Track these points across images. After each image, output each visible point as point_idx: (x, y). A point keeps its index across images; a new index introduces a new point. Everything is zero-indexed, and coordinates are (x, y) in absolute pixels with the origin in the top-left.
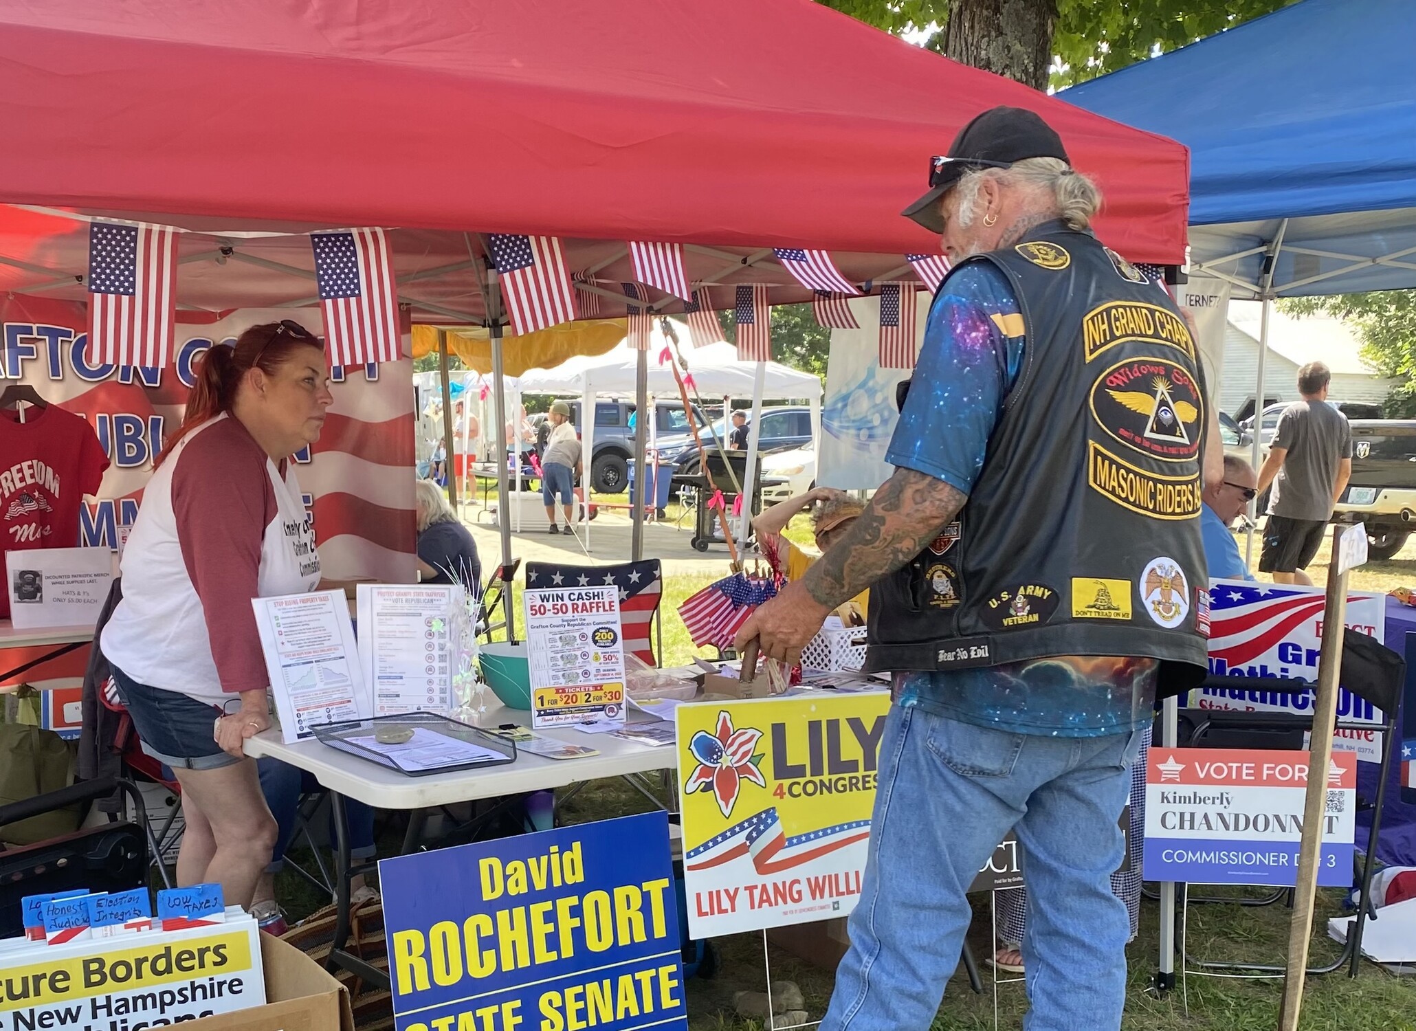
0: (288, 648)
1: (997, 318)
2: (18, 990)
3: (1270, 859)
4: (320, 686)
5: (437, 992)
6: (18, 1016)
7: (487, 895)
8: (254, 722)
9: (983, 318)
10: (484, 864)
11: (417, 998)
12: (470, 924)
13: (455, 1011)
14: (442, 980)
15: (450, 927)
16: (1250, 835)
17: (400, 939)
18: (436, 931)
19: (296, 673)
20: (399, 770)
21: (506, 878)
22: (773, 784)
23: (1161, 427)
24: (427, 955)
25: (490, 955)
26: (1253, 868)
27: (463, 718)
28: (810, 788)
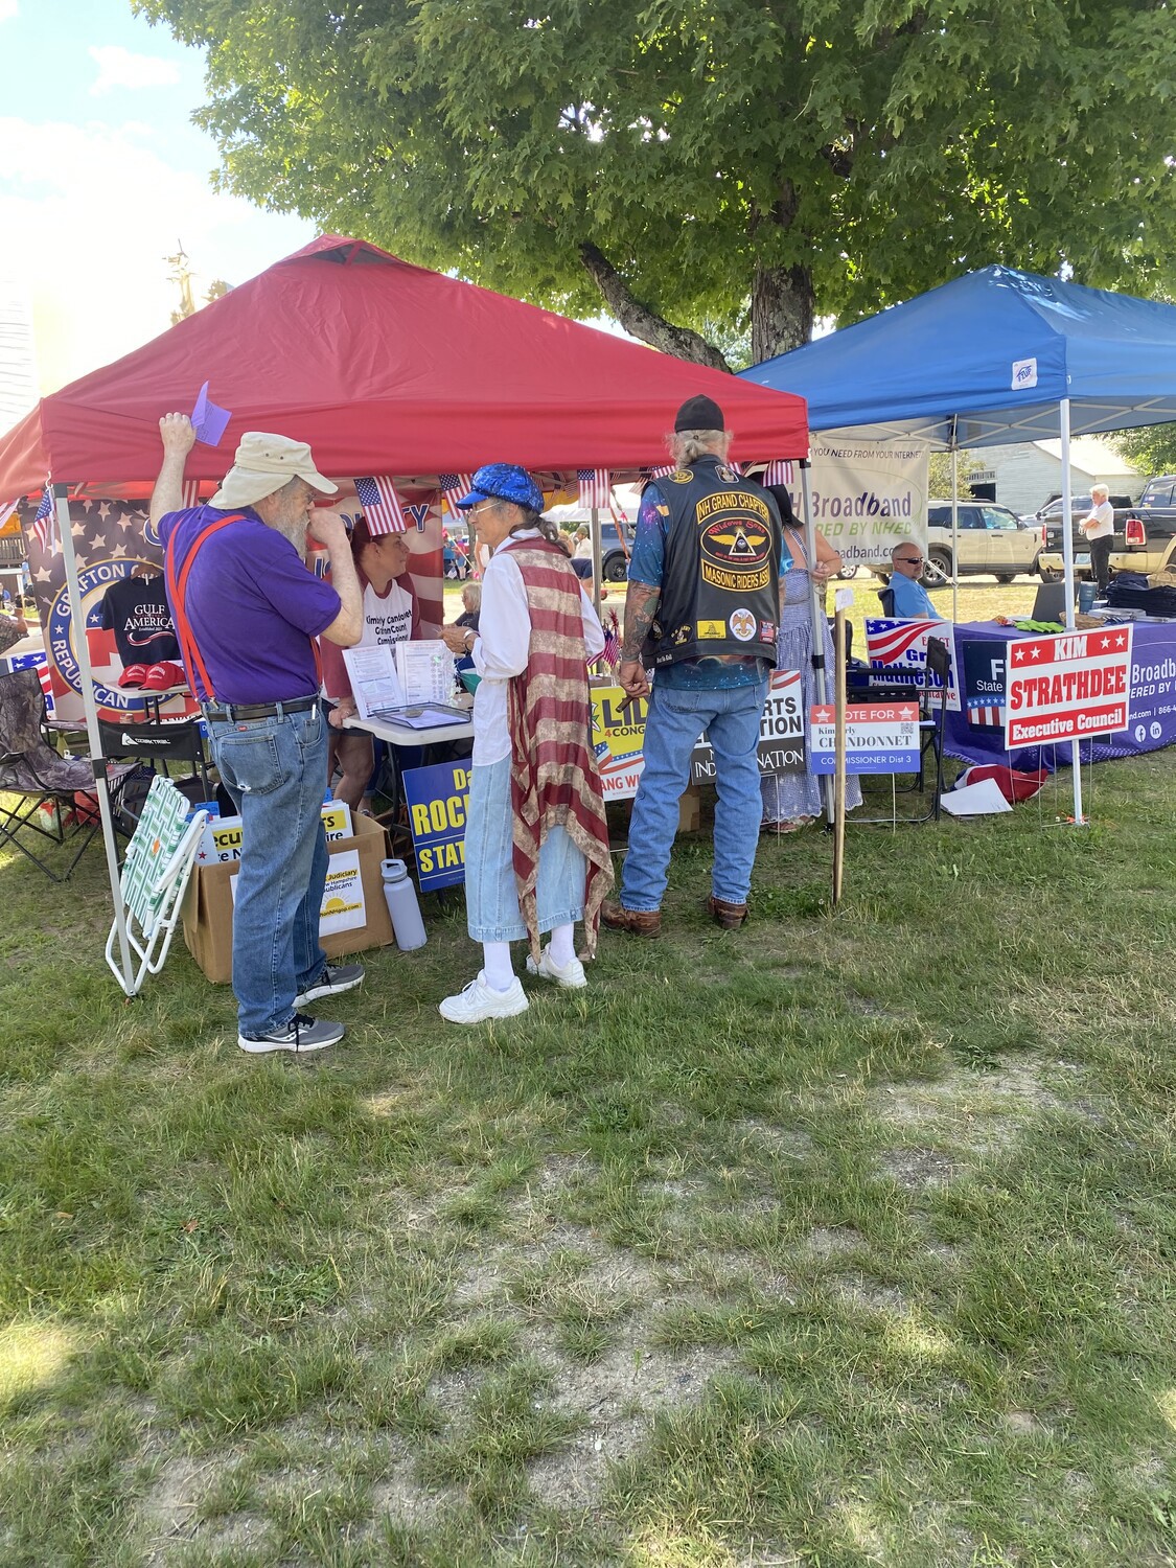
0: (361, 673)
1: (659, 508)
2: (235, 839)
3: (876, 760)
4: (378, 692)
5: (434, 834)
6: (235, 851)
7: (458, 787)
8: (347, 711)
9: (654, 508)
10: (456, 772)
11: (425, 837)
12: (450, 801)
13: (445, 843)
14: (437, 828)
15: (440, 803)
16: (866, 748)
17: (415, 809)
18: (433, 805)
19: (365, 686)
20: (412, 728)
21: (467, 779)
22: (605, 730)
23: (738, 549)
24: (429, 816)
25: (461, 816)
26: (868, 765)
27: (450, 704)
28: (625, 732)
